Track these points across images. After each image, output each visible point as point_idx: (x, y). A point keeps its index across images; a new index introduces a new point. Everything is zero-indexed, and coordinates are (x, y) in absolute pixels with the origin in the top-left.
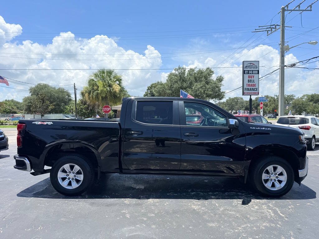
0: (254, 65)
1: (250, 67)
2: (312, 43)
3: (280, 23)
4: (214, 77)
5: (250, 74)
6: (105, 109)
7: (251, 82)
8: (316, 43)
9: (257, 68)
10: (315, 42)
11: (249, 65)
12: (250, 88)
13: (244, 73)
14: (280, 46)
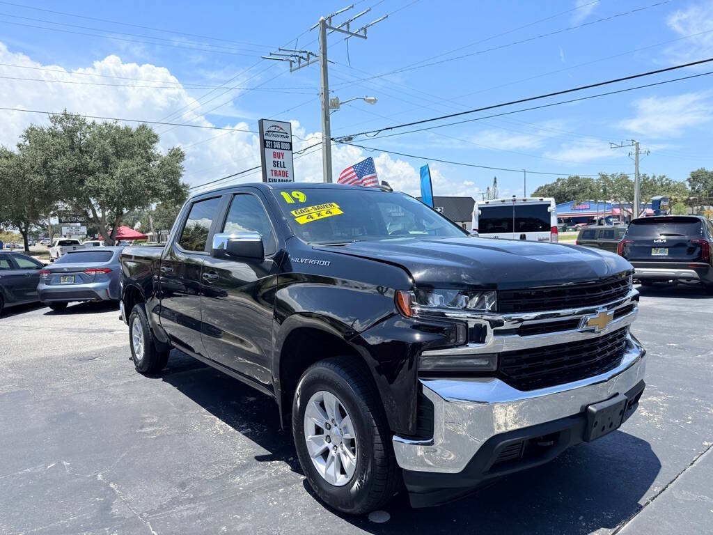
0: (281, 131)
2: (371, 100)
5: (276, 148)
7: (279, 165)
8: (375, 101)
9: (287, 137)
10: (373, 100)
11: (273, 129)
12: (277, 178)
13: (265, 147)
14: (322, 99)
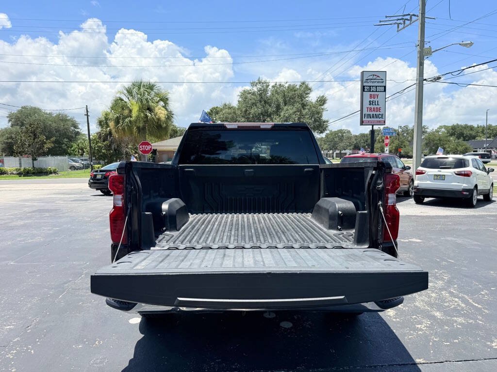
0: (378, 78)
1: (372, 80)
2: (466, 45)
3: (418, 12)
4: (313, 97)
5: (373, 91)
6: (143, 147)
7: (374, 104)
8: (471, 44)
9: (383, 82)
10: (469, 44)
11: (371, 77)
12: (371, 113)
13: (364, 91)
14: (418, 48)
